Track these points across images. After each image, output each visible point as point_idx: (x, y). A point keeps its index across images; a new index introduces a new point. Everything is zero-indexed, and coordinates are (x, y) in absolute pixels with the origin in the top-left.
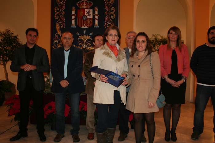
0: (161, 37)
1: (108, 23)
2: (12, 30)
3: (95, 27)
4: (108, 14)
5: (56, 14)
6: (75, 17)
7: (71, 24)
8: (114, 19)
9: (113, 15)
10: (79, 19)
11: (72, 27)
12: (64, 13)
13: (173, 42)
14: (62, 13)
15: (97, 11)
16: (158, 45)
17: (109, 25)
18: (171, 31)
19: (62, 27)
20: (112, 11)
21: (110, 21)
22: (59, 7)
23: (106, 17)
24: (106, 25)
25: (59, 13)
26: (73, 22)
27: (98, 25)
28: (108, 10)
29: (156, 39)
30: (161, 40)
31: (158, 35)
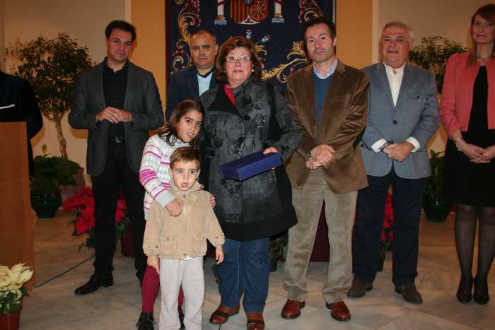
0: (446, 42)
1: (305, 12)
2: (72, 36)
3: (274, 20)
7: (216, 16)
11: (216, 22)
13: (484, 47)
16: (436, 65)
17: (311, 16)
18: (478, 18)
19: (192, 24)
21: (313, 6)
24: (303, 16)
26: (220, 10)
27: (281, 16)
29: (431, 48)
30: (444, 49)
31: (436, 38)
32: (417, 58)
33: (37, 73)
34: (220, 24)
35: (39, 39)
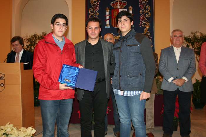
0: (201, 34)
1: (143, 22)
4: (143, 13)
5: (90, 15)
6: (110, 17)
7: (106, 25)
8: (149, 17)
9: (148, 14)
10: (114, 19)
11: (106, 27)
12: (98, 14)
14: (97, 14)
15: (131, 10)
16: (197, 43)
17: (144, 24)
20: (147, 10)
21: (145, 20)
22: (93, 9)
23: (141, 16)
24: (141, 24)
25: (93, 14)
26: (108, 22)
28: (143, 9)
29: (195, 36)
30: (201, 37)
31: (197, 32)
32: (189, 41)
33: (34, 48)
34: (107, 28)
35: (35, 34)
